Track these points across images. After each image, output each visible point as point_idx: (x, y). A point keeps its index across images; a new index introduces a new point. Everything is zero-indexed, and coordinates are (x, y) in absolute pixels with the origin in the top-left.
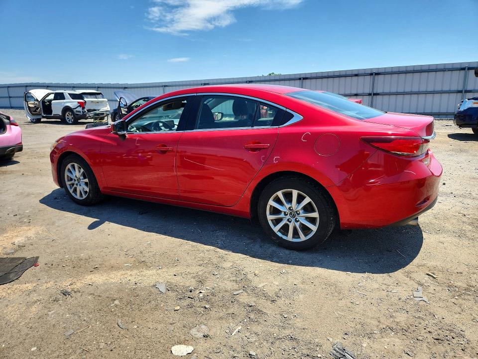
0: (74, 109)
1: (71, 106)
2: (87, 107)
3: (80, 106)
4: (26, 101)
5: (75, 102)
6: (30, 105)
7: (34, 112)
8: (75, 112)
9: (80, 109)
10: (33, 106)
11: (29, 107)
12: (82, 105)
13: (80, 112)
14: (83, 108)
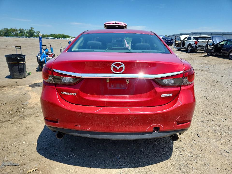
0: (192, 45)
1: (191, 44)
2: (198, 44)
3: (195, 44)
4: (175, 40)
5: (194, 41)
6: (176, 43)
7: (177, 45)
8: (192, 46)
9: (194, 45)
10: (178, 43)
11: (175, 43)
12: (196, 43)
13: (194, 46)
14: (196, 45)
